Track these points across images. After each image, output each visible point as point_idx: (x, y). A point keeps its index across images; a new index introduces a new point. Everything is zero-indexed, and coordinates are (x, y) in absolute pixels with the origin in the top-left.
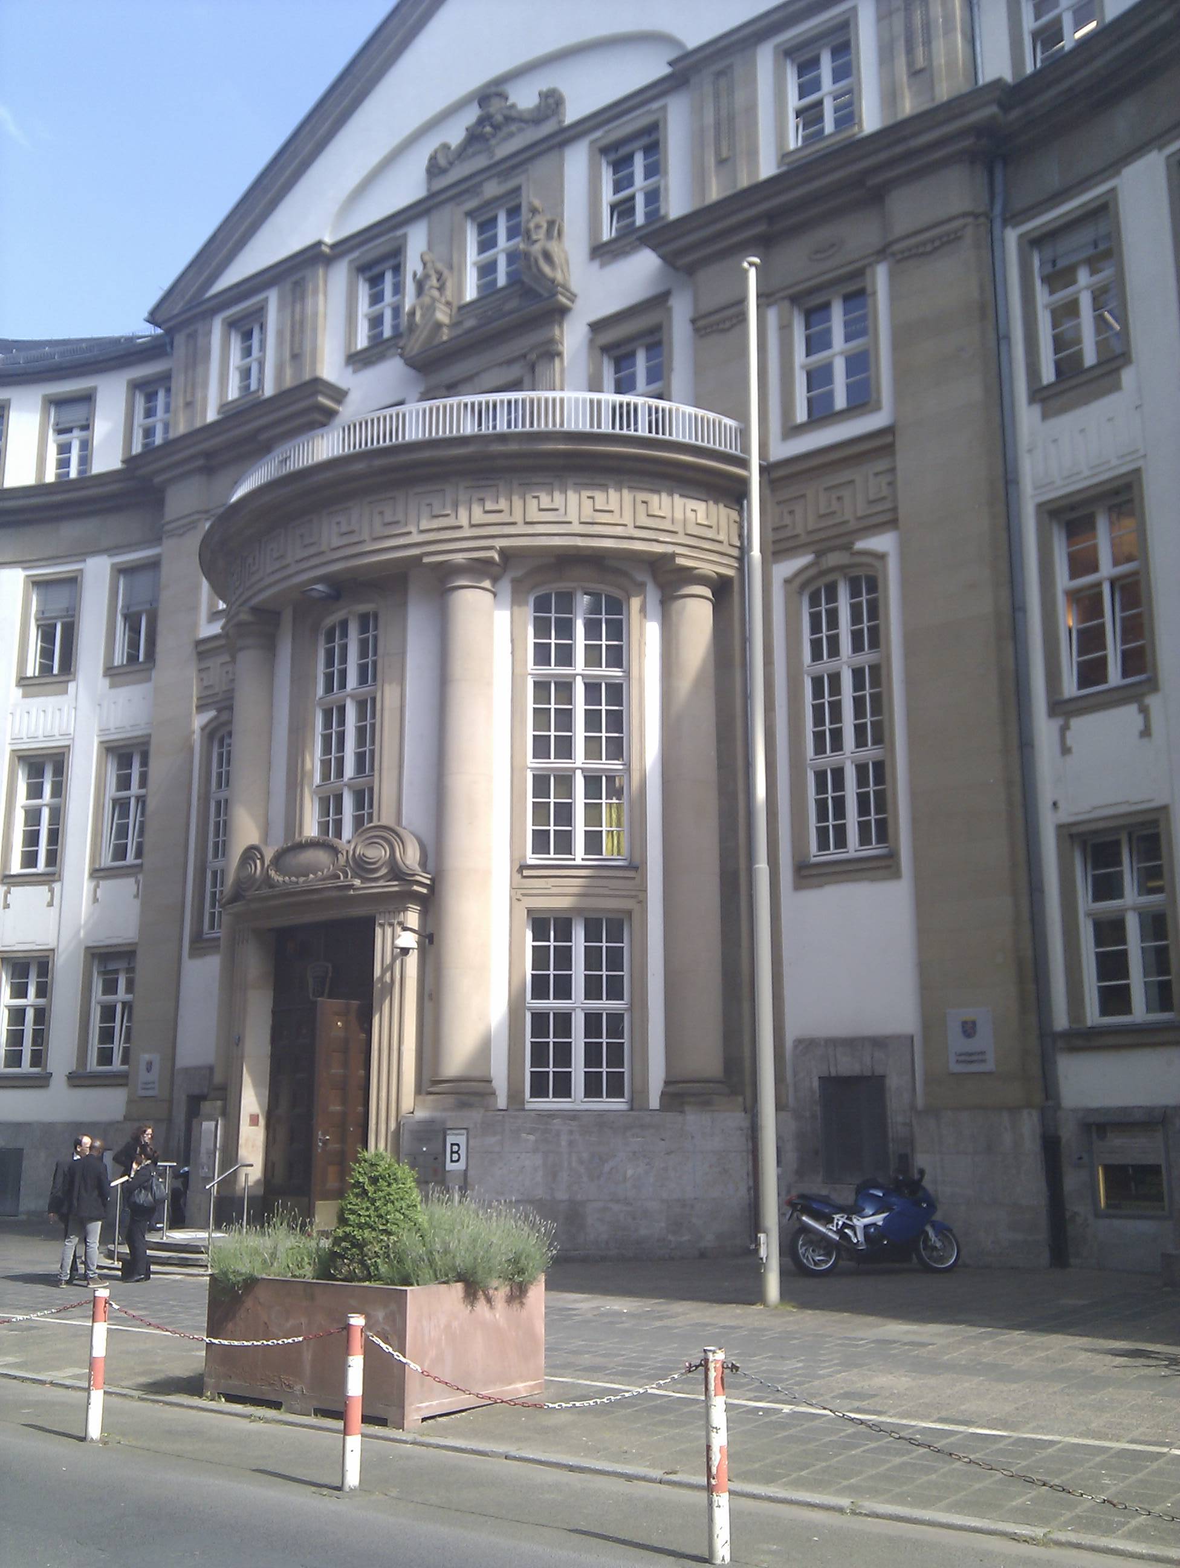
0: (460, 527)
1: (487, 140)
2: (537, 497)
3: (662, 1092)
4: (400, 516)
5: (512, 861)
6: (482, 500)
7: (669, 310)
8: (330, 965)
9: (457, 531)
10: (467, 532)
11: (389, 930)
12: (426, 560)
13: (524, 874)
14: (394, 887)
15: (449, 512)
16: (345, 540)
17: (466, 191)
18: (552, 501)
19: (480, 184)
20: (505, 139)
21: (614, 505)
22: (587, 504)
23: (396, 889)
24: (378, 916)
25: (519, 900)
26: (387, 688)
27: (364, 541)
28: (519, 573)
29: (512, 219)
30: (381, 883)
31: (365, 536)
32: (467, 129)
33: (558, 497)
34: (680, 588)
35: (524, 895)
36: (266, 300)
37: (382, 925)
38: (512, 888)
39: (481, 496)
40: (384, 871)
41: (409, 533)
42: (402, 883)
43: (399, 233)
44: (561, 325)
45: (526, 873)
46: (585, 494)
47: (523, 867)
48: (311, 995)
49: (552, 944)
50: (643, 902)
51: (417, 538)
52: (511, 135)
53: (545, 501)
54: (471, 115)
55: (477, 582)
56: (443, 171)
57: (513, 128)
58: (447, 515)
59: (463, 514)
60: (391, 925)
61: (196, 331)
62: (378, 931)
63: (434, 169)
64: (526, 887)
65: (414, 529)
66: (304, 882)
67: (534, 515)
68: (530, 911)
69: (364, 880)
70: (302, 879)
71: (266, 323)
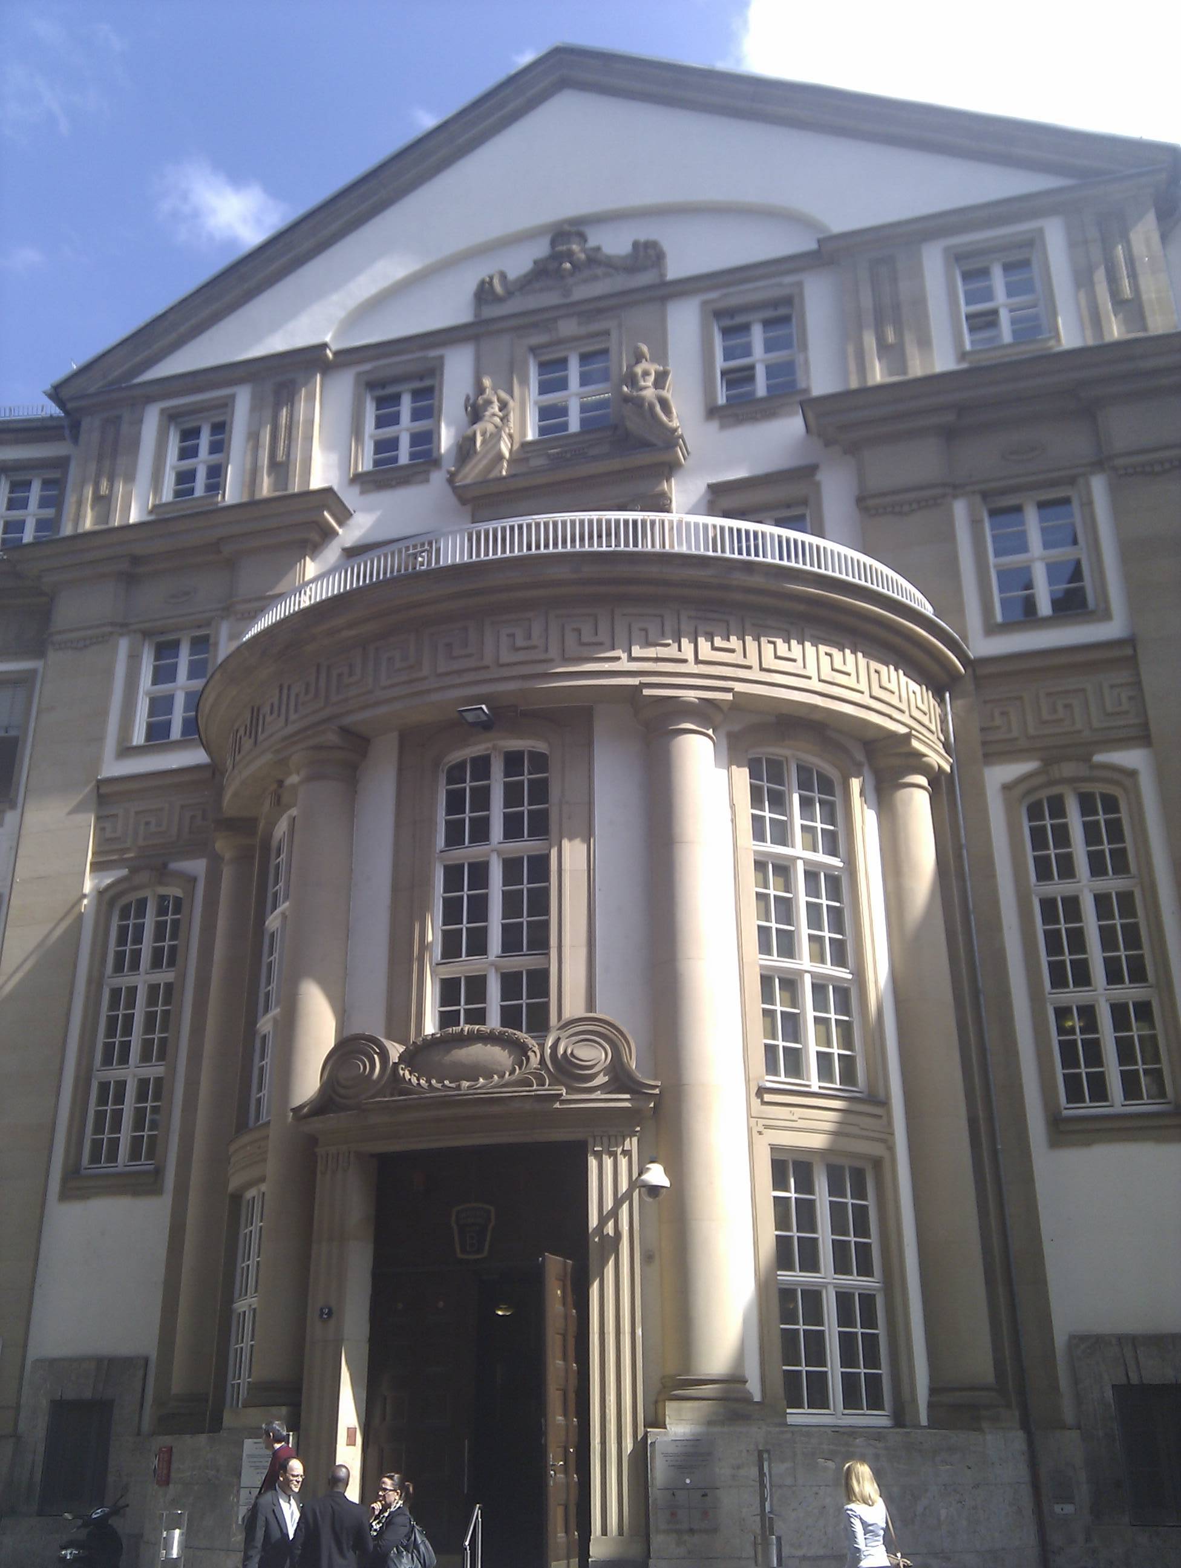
0: (685, 661)
1: (563, 277)
2: (774, 643)
3: (928, 1403)
4: (603, 636)
5: (748, 1081)
6: (710, 637)
7: (817, 486)
8: (492, 1209)
9: (681, 665)
10: (691, 668)
11: (608, 1162)
12: (646, 692)
13: (766, 1099)
14: (623, 1101)
15: (670, 641)
16: (521, 656)
17: (535, 325)
18: (790, 649)
19: (555, 320)
20: (585, 281)
21: (850, 667)
22: (825, 661)
23: (627, 1104)
24: (591, 1141)
25: (760, 1133)
26: (566, 843)
27: (551, 660)
28: (736, 727)
29: (585, 366)
30: (598, 1095)
31: (554, 652)
32: (535, 262)
33: (796, 648)
34: (904, 776)
35: (767, 1127)
36: (233, 397)
37: (599, 1156)
38: (750, 1116)
39: (709, 629)
40: (601, 1079)
41: (618, 658)
42: (636, 1096)
43: (433, 353)
44: (668, 480)
45: (768, 1097)
46: (823, 649)
47: (761, 1091)
48: (458, 1250)
49: (792, 1195)
50: (891, 1149)
51: (625, 665)
52: (595, 278)
53: (782, 648)
54: (540, 249)
55: (704, 728)
56: (498, 300)
57: (599, 271)
58: (668, 645)
59: (686, 644)
60: (613, 1155)
61: (119, 418)
62: (593, 1163)
63: (484, 294)
64: (764, 1116)
65: (624, 656)
66: (469, 1087)
67: (769, 661)
68: (774, 1149)
69: (571, 1090)
70: (465, 1084)
71: (232, 423)
